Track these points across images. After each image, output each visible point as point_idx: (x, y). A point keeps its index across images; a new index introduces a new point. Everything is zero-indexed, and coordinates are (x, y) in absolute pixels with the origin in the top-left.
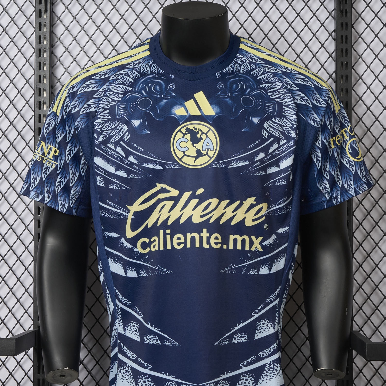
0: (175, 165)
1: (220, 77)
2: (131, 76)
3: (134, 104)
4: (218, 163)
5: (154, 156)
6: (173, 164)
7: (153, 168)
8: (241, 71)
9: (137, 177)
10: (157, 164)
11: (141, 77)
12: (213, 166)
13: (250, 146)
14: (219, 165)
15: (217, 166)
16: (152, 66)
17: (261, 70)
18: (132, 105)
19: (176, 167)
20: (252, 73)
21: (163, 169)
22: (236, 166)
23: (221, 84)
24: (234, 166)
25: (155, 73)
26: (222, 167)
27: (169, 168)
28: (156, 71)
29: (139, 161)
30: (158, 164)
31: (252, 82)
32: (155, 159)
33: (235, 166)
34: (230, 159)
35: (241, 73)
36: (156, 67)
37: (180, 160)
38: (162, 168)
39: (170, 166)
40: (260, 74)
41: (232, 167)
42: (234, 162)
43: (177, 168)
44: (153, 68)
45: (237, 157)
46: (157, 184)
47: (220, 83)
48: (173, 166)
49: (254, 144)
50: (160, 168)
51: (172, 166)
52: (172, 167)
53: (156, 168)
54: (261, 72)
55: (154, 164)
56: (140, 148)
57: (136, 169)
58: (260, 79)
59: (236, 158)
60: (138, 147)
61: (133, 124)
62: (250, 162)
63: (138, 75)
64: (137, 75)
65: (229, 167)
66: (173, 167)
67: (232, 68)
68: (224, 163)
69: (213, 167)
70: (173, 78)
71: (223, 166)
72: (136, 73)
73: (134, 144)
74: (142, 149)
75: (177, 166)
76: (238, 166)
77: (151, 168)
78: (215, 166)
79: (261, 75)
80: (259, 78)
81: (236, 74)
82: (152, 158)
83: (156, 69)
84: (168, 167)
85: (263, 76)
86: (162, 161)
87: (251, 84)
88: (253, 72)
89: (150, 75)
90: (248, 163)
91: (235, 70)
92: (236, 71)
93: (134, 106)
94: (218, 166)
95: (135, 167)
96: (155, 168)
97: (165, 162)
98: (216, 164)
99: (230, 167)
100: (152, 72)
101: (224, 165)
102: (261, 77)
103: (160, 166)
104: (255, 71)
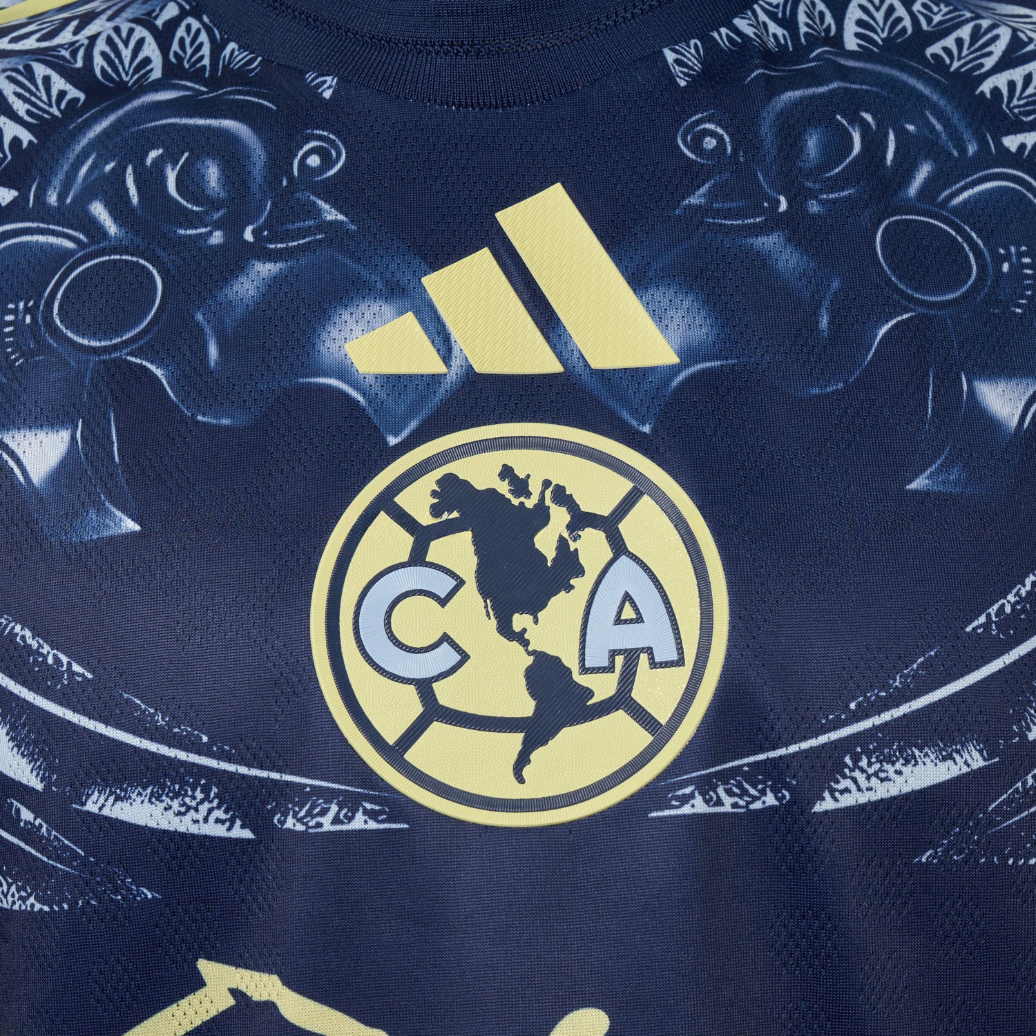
0: (351, 804)
1: (694, 81)
2: (20, 107)
3: (27, 310)
4: (724, 777)
5: (176, 720)
6: (329, 795)
7: (164, 825)
8: (851, 43)
9: (38, 907)
10: (199, 795)
11: (87, 105)
12: (685, 799)
13: (982, 619)
14: (730, 793)
15: (719, 803)
16: (181, 32)
17: (997, 37)
18: (15, 312)
19: (359, 822)
20: (934, 56)
21: (247, 834)
22: (882, 791)
23: (709, 126)
24: (863, 798)
25: (197, 75)
26: (757, 805)
27: (300, 827)
28: (206, 61)
29: (51, 768)
30: (206, 790)
31: (940, 117)
32: (182, 755)
33: (873, 796)
34: (823, 739)
35: (851, 55)
36: (203, 37)
37: (395, 753)
38: (240, 832)
39: (309, 813)
40: (989, 63)
41: (846, 801)
42: (856, 759)
43: (372, 825)
44: (188, 41)
45: (886, 717)
46: (205, 967)
47: (698, 122)
48: (334, 808)
49: (1011, 598)
50: (219, 831)
51: (324, 812)
52: (327, 823)
53: (194, 829)
54: (999, 48)
55: (176, 795)
56: (64, 659)
57: (29, 834)
58: (996, 91)
59: (877, 720)
60: (46, 649)
61: (11, 463)
62: (989, 750)
63: (73, 93)
64: (62, 94)
65: (819, 807)
66: (336, 821)
67: (780, 23)
68: (773, 774)
69: (686, 810)
70: (327, 94)
71: (770, 799)
72: (59, 83)
73: (18, 628)
74: (76, 668)
75: (372, 815)
76: (894, 792)
77: (152, 824)
78: (699, 806)
79: (999, 68)
80: (986, 87)
81: (814, 59)
82: (152, 747)
83: (206, 50)
84: (290, 823)
85: (1017, 74)
86: (243, 770)
87: (939, 127)
88: (935, 49)
89: (157, 86)
90: (974, 759)
91: (803, 29)
92: (813, 41)
93: (28, 319)
94: (728, 801)
95: (26, 815)
96: (184, 825)
97: (263, 774)
98: (706, 787)
99: (826, 804)
100: (173, 71)
101: (775, 791)
102: (1000, 81)
103: (219, 814)
104: (949, 42)
